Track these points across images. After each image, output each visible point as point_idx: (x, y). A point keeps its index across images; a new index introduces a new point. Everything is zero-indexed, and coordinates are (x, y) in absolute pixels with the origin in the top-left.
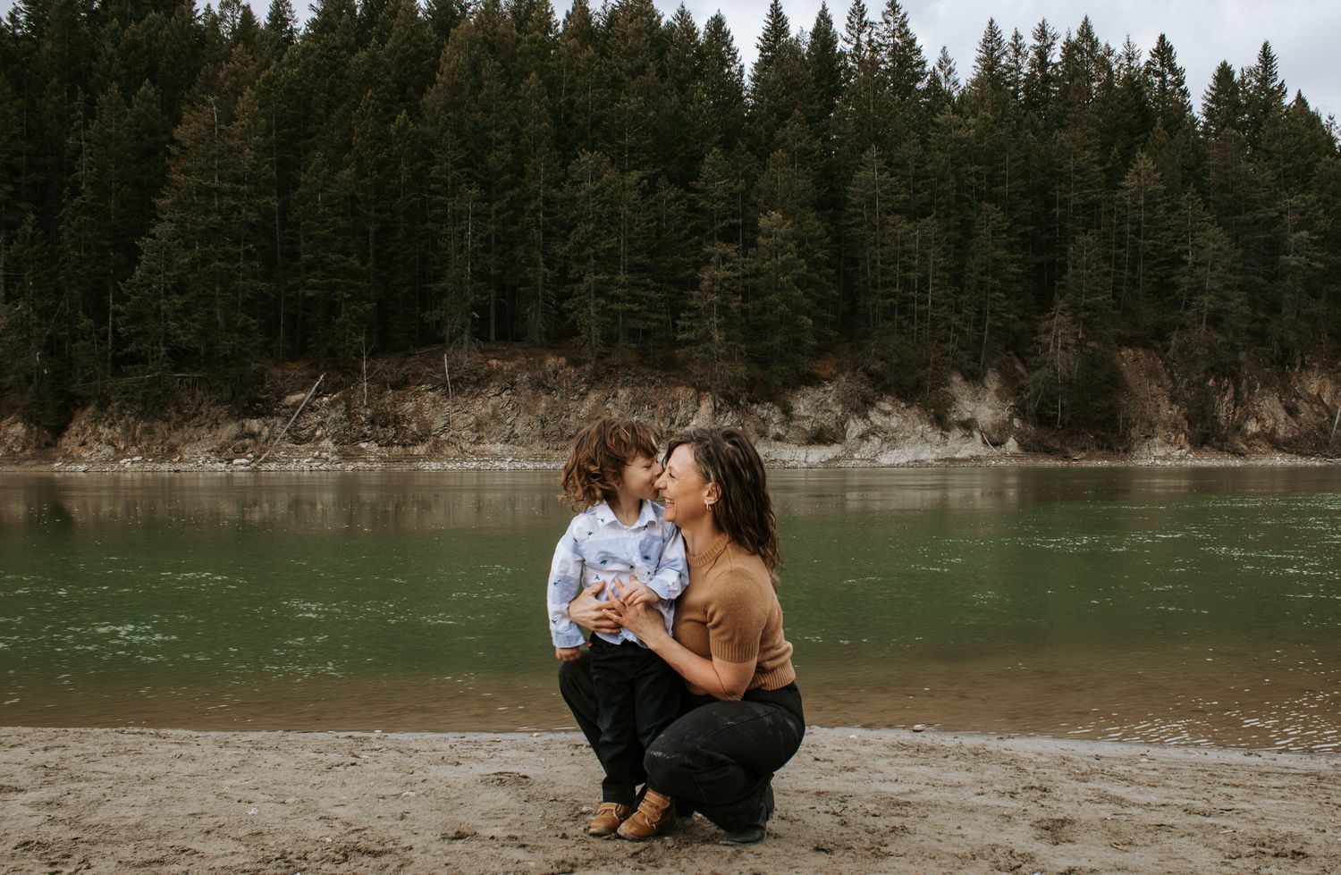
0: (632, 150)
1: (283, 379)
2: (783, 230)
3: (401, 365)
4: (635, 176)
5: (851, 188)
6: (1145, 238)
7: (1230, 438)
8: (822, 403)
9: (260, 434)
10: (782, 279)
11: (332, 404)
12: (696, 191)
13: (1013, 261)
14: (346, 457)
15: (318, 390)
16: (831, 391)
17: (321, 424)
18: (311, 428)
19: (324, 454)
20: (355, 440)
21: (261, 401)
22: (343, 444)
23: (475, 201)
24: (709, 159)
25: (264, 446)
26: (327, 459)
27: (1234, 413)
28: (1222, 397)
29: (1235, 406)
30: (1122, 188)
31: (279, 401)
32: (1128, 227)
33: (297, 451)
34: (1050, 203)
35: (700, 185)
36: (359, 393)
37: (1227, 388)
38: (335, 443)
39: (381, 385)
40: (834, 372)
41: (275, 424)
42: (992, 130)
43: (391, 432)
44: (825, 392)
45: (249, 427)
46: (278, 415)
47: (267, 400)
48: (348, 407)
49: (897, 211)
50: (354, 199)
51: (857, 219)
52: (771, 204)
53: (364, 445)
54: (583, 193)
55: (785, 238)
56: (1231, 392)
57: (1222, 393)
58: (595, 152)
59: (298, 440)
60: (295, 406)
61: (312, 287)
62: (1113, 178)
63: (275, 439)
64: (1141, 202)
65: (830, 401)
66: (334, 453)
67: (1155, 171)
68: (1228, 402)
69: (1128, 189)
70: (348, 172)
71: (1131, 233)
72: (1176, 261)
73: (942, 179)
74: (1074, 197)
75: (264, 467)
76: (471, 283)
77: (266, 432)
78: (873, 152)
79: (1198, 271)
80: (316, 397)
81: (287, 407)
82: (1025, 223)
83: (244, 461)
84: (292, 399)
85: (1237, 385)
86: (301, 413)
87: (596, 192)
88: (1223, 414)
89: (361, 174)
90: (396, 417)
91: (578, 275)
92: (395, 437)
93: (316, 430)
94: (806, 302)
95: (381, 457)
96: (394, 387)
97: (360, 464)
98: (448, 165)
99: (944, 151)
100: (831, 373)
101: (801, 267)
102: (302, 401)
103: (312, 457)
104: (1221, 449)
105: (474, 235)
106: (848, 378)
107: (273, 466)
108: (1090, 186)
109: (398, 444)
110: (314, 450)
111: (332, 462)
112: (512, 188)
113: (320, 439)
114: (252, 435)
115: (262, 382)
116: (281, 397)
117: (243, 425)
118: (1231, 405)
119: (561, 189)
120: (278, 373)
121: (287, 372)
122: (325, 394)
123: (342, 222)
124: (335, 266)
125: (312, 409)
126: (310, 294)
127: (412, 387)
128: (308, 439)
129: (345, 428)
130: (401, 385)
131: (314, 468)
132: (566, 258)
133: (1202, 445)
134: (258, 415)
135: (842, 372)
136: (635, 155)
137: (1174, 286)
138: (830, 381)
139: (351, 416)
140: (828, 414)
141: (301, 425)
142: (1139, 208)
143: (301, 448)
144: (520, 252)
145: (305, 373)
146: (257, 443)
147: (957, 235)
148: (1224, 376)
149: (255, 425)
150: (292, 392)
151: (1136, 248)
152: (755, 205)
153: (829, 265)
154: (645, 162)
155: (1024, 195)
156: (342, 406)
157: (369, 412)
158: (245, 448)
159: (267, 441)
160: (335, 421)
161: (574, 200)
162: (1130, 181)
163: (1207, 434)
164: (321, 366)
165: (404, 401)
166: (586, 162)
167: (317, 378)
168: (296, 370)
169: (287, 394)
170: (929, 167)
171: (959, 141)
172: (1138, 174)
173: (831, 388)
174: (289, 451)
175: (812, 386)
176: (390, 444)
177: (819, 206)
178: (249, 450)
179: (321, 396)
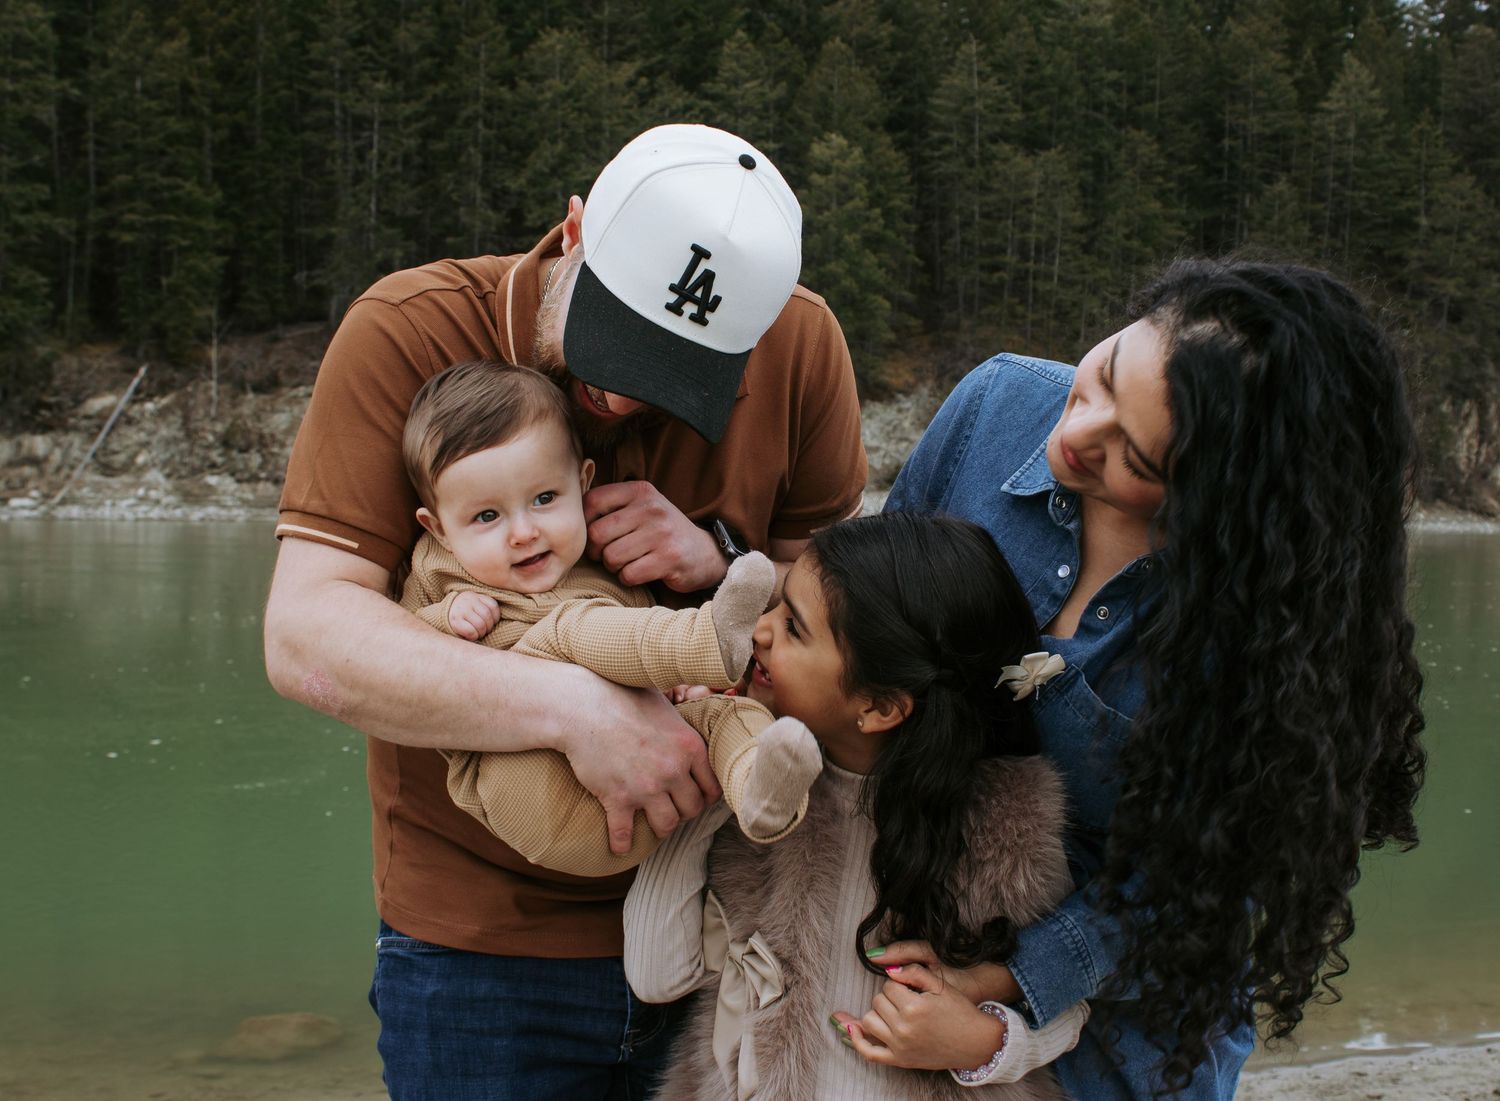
0: (614, 29)
1: (80, 372)
2: (848, 164)
3: (266, 355)
4: (628, 70)
5: (937, 102)
6: (1355, 188)
7: (1475, 489)
8: (895, 428)
9: (46, 459)
10: (849, 238)
11: (162, 413)
12: (714, 98)
13: (1170, 219)
14: (190, 498)
15: (137, 391)
16: (908, 410)
17: (145, 445)
18: (129, 452)
19: (153, 494)
20: (196, 471)
21: (48, 407)
22: (181, 477)
23: (383, 101)
24: (729, 47)
25: (54, 478)
26: (157, 502)
27: (1478, 454)
28: (1461, 429)
29: (1481, 443)
30: (1322, 110)
31: (75, 407)
32: (1330, 171)
33: (109, 487)
34: (1216, 132)
35: (719, 88)
36: (201, 397)
37: (1467, 416)
38: (168, 476)
39: (238, 386)
40: (911, 380)
41: (71, 445)
42: (1136, 17)
43: (255, 459)
44: (900, 411)
45: (30, 449)
46: (76, 429)
47: (59, 405)
48: (186, 419)
49: (1007, 139)
50: (186, 89)
51: (947, 148)
52: (826, 122)
53: (212, 480)
54: (549, 95)
55: (852, 176)
56: (1474, 420)
57: (1462, 422)
58: (566, 32)
59: (108, 470)
60: (103, 415)
61: (131, 228)
62: (1310, 96)
63: (72, 468)
64: (1351, 133)
65: (906, 424)
66: (168, 493)
67: (1373, 87)
68: (1470, 436)
69: (1330, 112)
70: (176, 44)
71: (1334, 180)
72: (1404, 223)
73: (1064, 91)
74: (1254, 124)
75: (61, 512)
76: (377, 230)
77: (57, 456)
78: (972, 48)
79: (1439, 241)
80: (133, 401)
81: (88, 417)
82: (1182, 162)
83: (26, 502)
84: (96, 404)
85: (1483, 409)
86: (113, 428)
87: (569, 95)
88: (1462, 455)
89: (197, 49)
90: (261, 437)
91: (539, 223)
92: (262, 467)
93: (136, 455)
94: (879, 276)
95: (241, 499)
96: (258, 389)
97: (212, 510)
98: (337, 41)
99: (1068, 48)
100: (907, 382)
101: (875, 220)
102: (111, 408)
103: (136, 497)
104: (1462, 507)
105: (382, 155)
106: (931, 389)
107: (75, 511)
108: (1275, 107)
109: (267, 479)
110: (136, 485)
111: (167, 506)
112: (434, 81)
113: (143, 468)
114: (34, 461)
115: (49, 377)
116: (79, 402)
117: (19, 445)
118: (1474, 442)
119: (513, 86)
120: (72, 362)
121: (87, 361)
122: (150, 397)
123: (174, 124)
124: (166, 195)
125: (130, 421)
126: (127, 238)
127: (285, 390)
128: (125, 468)
129: (182, 453)
130: (268, 385)
131: (141, 515)
132: (521, 194)
133: (1434, 500)
134: (45, 428)
135: (922, 380)
136: (619, 37)
137: (1400, 260)
138: (907, 394)
139: (190, 434)
140: (904, 445)
141: (114, 446)
142: (1348, 142)
143: (115, 482)
144: (447, 179)
145: (115, 364)
146: (42, 474)
147: (1087, 175)
148: (1465, 397)
149: (39, 444)
150: (96, 394)
151: (1340, 204)
152: (800, 123)
153: (907, 218)
154: (633, 50)
155: (1183, 119)
156: (176, 419)
157: (219, 428)
158: (24, 481)
159: (58, 469)
160: (168, 442)
161: (534, 105)
162: (1335, 101)
163: (1441, 485)
164: (140, 353)
165: (274, 411)
166: (552, 47)
167: (133, 371)
168: (102, 358)
169: (89, 396)
170: (1049, 70)
171: (1090, 32)
172: (1345, 89)
173: (908, 405)
174: (97, 488)
175: (880, 400)
176: (254, 479)
177: (892, 125)
178: (31, 484)
179: (142, 401)
